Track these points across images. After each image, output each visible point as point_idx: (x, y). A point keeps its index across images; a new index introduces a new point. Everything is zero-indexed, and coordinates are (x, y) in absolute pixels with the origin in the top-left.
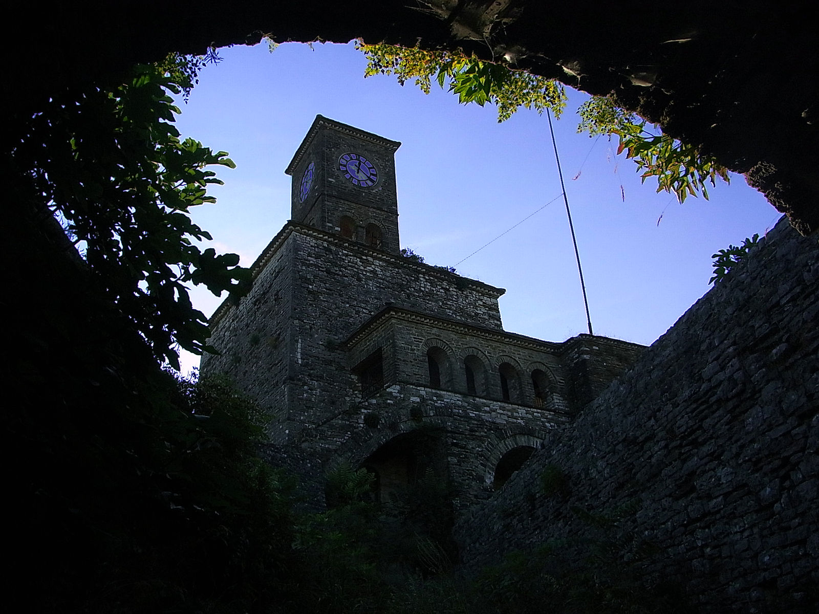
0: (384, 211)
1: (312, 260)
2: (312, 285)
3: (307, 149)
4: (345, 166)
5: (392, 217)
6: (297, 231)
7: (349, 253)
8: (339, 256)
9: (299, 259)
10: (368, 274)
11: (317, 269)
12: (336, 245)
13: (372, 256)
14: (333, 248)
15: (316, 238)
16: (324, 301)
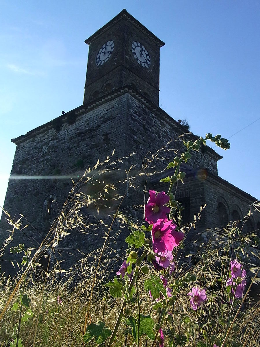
0: (152, 86)
1: (137, 117)
2: (136, 136)
3: (107, 30)
4: (134, 49)
5: (156, 91)
6: (130, 93)
7: (155, 116)
8: (150, 117)
9: (130, 114)
10: (164, 134)
11: (139, 124)
12: (149, 108)
13: (166, 121)
14: (147, 111)
15: (139, 101)
16: (142, 150)
